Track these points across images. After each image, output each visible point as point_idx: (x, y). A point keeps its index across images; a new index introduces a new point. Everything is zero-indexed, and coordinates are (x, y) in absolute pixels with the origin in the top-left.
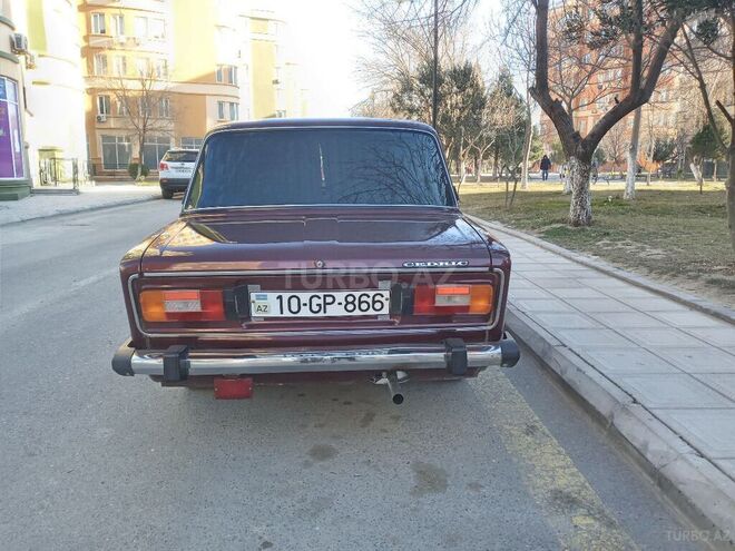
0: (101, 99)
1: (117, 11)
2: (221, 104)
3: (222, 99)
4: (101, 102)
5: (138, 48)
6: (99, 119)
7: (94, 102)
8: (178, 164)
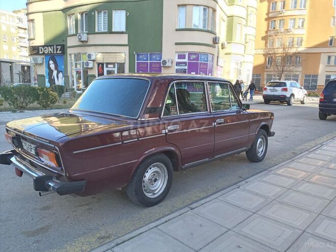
0: (269, 58)
1: (281, 18)
2: (329, 57)
3: (330, 54)
4: (269, 60)
5: (289, 33)
6: (267, 67)
7: (266, 59)
8: (272, 88)
